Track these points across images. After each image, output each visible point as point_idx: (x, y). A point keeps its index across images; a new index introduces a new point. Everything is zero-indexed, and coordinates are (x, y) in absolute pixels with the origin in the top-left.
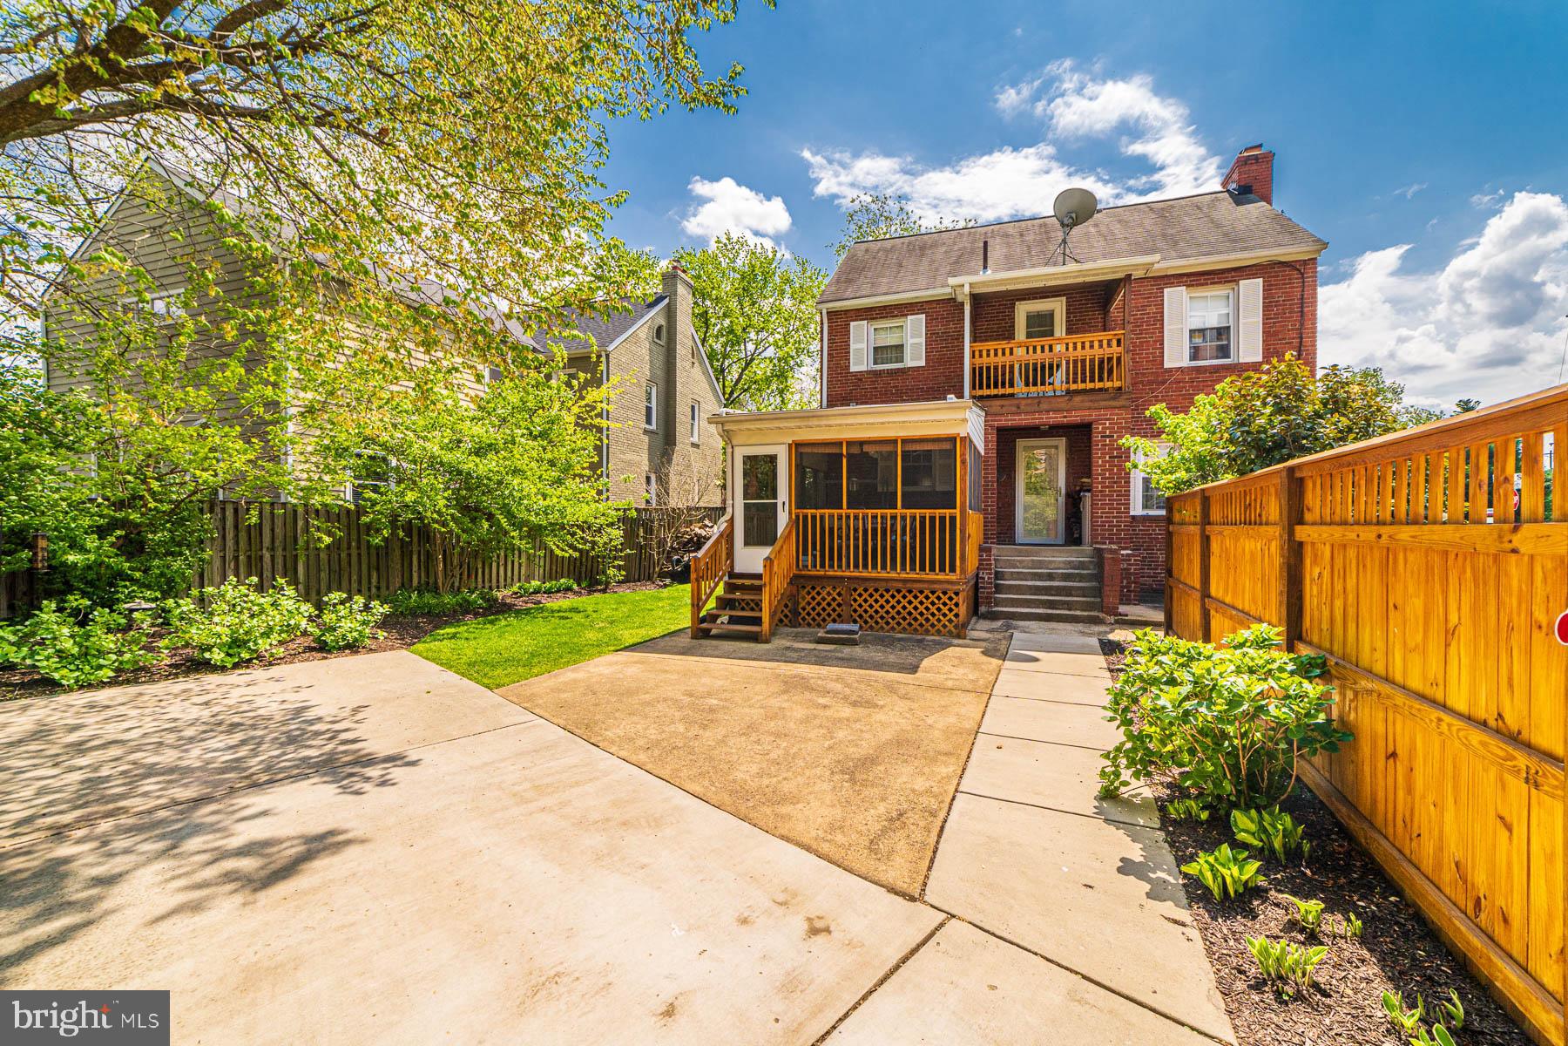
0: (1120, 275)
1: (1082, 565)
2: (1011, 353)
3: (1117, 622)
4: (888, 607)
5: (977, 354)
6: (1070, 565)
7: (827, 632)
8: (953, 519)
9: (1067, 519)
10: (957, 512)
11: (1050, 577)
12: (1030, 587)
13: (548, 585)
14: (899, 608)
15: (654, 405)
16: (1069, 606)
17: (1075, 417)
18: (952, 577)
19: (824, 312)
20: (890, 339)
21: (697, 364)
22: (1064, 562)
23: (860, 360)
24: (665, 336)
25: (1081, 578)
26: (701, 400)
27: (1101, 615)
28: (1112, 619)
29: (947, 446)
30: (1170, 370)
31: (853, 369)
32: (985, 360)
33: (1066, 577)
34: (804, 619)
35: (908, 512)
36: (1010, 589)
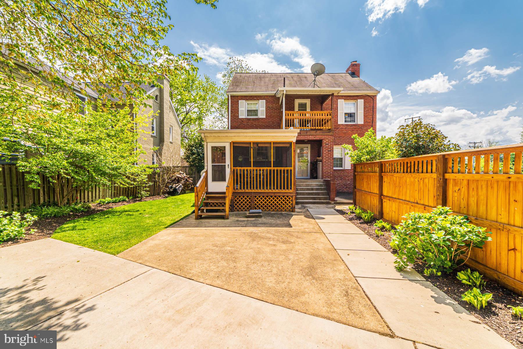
0: (331, 93)
1: (321, 185)
2: (293, 116)
3: (335, 203)
4: (268, 202)
5: (287, 115)
6: (317, 185)
7: (250, 213)
8: (291, 171)
9: (311, 170)
10: (292, 168)
11: (312, 189)
12: (307, 193)
13: (114, 199)
14: (272, 202)
15: (155, 126)
16: (320, 199)
17: (318, 138)
18: (291, 191)
19: (230, 96)
20: (253, 108)
21: (171, 112)
22: (316, 185)
23: (243, 114)
24: (159, 99)
25: (321, 189)
26: (173, 126)
27: (330, 201)
28: (333, 202)
29: (288, 145)
30: (340, 125)
31: (240, 117)
32: (290, 117)
33: (317, 189)
34: (236, 208)
35: (276, 168)
36: (301, 194)
